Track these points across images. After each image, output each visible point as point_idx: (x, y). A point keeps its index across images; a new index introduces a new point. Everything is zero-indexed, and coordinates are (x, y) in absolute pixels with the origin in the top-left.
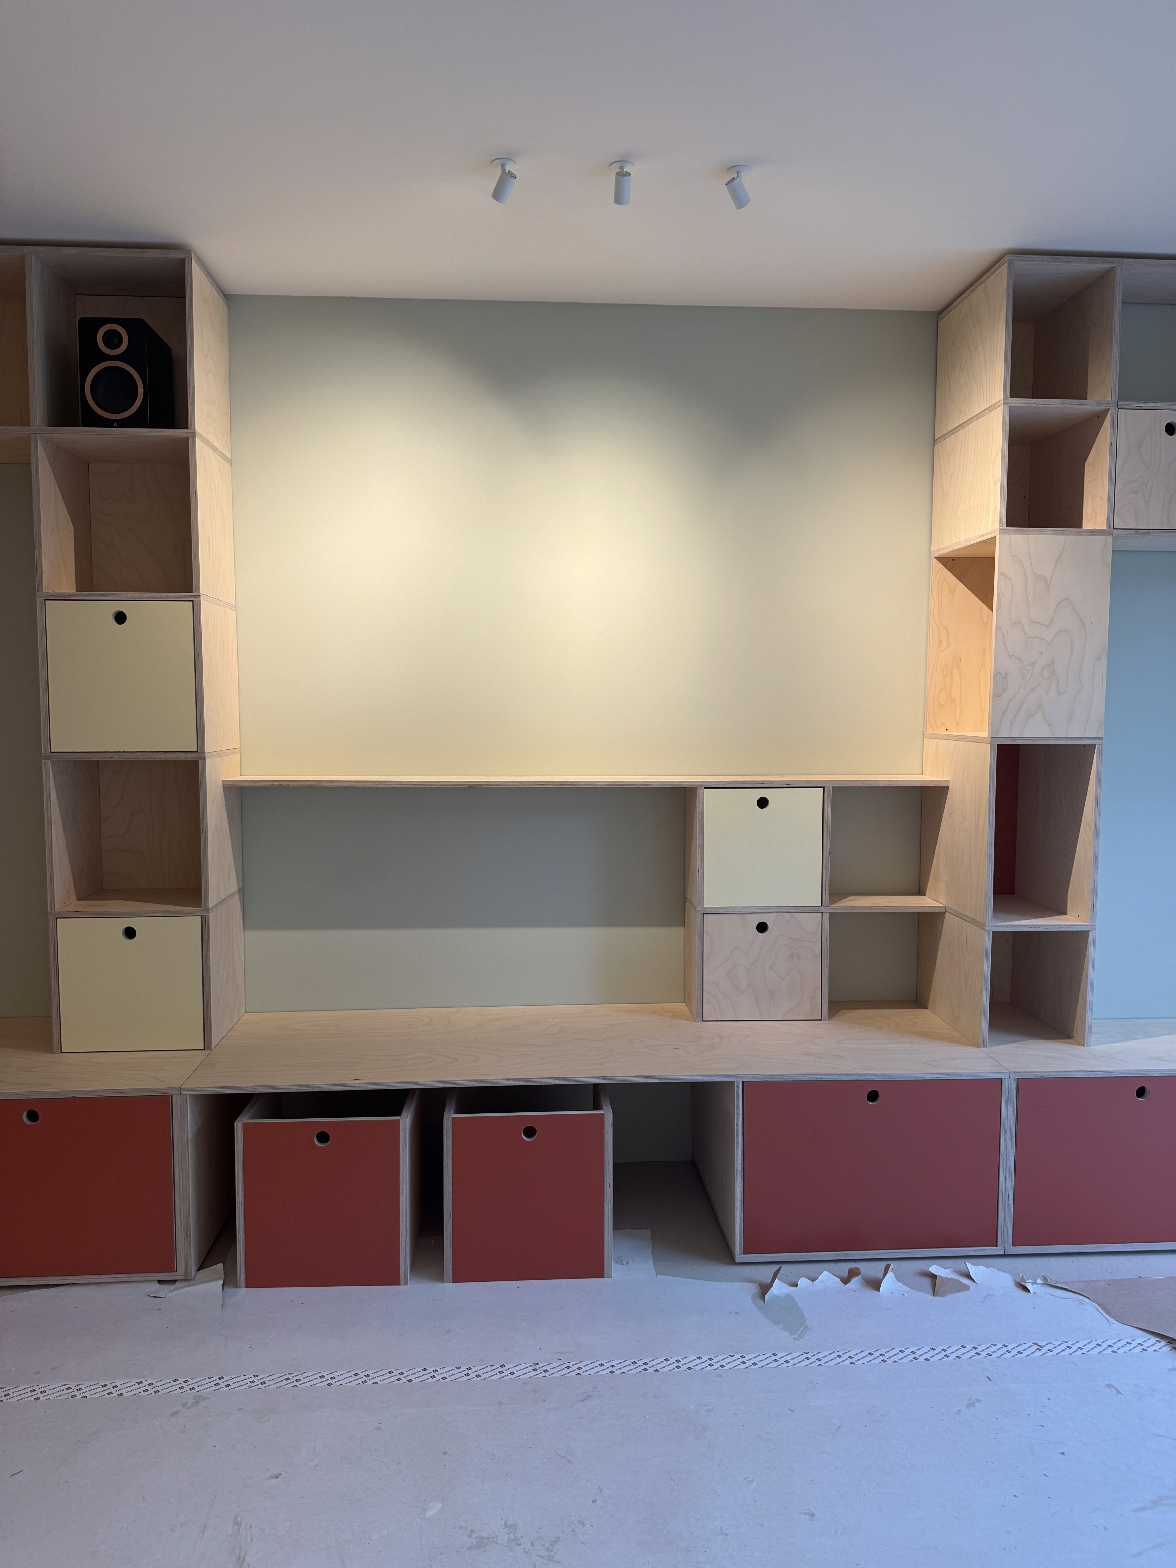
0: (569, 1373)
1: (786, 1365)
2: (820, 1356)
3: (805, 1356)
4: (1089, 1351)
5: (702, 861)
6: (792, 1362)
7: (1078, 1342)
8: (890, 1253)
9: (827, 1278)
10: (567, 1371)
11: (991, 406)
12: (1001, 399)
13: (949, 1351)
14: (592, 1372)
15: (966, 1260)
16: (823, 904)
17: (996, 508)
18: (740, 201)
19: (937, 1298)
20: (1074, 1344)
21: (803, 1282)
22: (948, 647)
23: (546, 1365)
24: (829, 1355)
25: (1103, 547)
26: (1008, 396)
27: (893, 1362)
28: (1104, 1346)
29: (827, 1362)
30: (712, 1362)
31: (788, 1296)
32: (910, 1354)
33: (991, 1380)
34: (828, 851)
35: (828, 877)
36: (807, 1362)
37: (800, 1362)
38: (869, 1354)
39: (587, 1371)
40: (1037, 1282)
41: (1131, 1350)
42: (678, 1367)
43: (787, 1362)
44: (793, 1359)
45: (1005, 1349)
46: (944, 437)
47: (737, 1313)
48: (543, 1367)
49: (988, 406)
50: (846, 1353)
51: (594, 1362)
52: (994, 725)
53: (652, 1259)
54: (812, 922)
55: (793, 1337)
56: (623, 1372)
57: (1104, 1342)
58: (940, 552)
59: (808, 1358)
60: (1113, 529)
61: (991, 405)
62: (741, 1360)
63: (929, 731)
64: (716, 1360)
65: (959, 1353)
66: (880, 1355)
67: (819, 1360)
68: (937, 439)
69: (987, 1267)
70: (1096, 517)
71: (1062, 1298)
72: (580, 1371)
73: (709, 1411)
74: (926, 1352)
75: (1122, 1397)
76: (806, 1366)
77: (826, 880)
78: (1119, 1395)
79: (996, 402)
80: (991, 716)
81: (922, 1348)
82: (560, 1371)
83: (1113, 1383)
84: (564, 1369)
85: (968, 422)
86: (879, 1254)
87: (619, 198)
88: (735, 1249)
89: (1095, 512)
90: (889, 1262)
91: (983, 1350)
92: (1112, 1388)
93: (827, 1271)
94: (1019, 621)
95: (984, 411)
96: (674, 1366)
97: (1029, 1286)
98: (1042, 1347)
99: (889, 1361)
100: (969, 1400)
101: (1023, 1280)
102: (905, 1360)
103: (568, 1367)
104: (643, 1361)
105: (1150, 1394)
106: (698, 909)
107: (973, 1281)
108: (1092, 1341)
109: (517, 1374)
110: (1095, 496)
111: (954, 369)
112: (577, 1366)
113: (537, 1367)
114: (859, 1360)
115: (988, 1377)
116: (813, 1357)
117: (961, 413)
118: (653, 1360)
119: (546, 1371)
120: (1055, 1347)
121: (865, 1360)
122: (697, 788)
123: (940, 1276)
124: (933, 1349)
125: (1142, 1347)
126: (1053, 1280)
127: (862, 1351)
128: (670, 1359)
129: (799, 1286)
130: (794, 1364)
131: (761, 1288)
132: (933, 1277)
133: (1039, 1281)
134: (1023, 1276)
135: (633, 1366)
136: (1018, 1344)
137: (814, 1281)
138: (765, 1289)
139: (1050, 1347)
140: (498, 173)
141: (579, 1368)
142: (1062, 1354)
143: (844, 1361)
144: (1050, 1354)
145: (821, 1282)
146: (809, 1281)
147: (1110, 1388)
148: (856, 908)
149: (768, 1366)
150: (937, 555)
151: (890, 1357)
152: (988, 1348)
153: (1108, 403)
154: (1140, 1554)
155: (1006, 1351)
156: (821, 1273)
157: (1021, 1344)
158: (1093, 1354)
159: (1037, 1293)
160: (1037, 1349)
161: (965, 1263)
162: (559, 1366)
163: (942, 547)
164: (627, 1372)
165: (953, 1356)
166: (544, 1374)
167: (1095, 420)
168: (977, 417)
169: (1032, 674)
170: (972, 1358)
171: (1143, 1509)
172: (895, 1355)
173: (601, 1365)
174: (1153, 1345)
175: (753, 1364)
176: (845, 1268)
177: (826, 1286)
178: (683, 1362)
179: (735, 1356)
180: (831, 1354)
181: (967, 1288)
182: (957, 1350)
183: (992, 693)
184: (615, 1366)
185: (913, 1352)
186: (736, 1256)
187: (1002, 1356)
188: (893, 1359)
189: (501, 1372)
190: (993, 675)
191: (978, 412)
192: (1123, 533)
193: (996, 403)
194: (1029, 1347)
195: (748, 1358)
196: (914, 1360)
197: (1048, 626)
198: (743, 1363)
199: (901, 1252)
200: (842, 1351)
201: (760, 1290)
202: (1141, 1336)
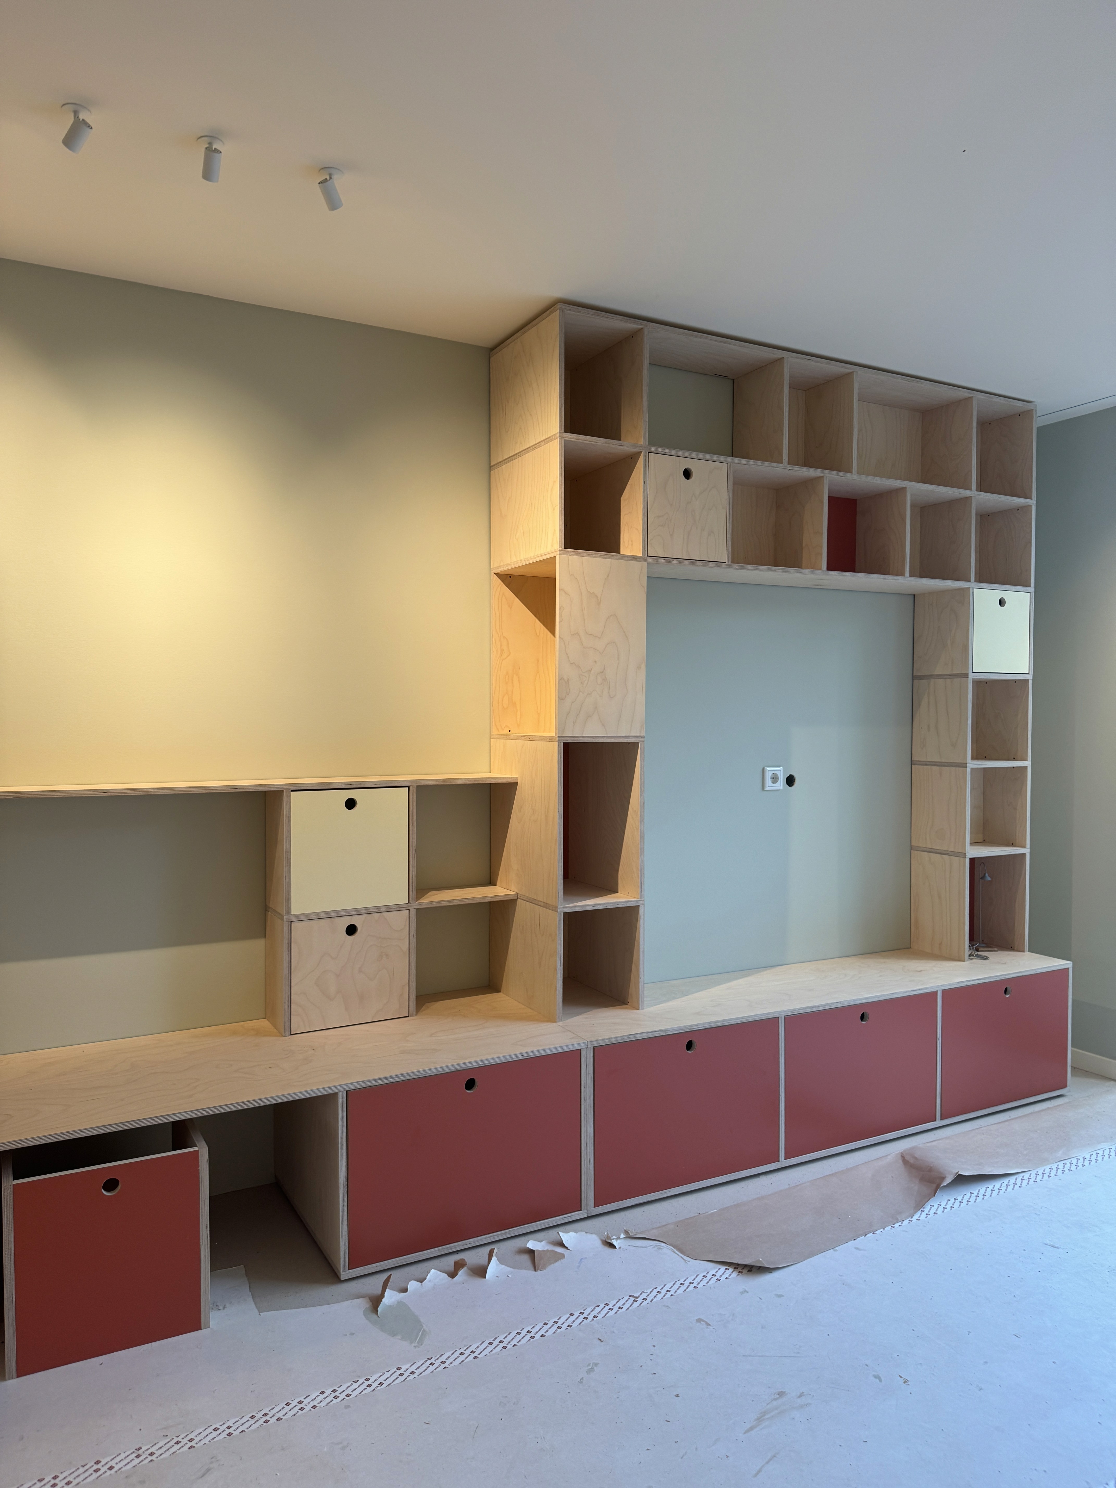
0: (179, 1449)
1: (412, 1376)
2: (443, 1359)
3: (429, 1362)
4: (676, 1292)
5: (290, 866)
6: (417, 1372)
7: (665, 1285)
8: (489, 1237)
9: (435, 1276)
10: (177, 1447)
11: (547, 439)
12: (556, 432)
13: (560, 1322)
14: (206, 1441)
15: (557, 1229)
16: (411, 902)
17: (555, 530)
18: (333, 203)
19: (539, 1273)
20: (662, 1288)
21: (413, 1285)
22: (508, 656)
23: (151, 1447)
24: (452, 1355)
25: (639, 570)
26: (563, 430)
27: (513, 1346)
28: (687, 1283)
29: (451, 1363)
30: (337, 1394)
31: (400, 1303)
32: (526, 1334)
33: (602, 1341)
34: (414, 848)
35: (414, 874)
36: (432, 1368)
37: (426, 1369)
38: (489, 1344)
39: (200, 1441)
40: (621, 1237)
41: (708, 1282)
42: (302, 1409)
43: (413, 1373)
44: (418, 1368)
45: (607, 1308)
46: (499, 464)
47: (352, 1334)
48: (147, 1450)
49: (544, 438)
50: (467, 1349)
51: (207, 1428)
52: (560, 725)
53: (251, 1296)
54: (400, 922)
55: (413, 1345)
56: (242, 1431)
57: (685, 1280)
58: (500, 569)
59: (432, 1364)
60: (647, 556)
61: (547, 437)
62: (367, 1383)
63: (495, 732)
64: (340, 1390)
65: (569, 1322)
66: (499, 1342)
67: (443, 1362)
68: (493, 466)
69: (576, 1231)
70: (632, 545)
71: (643, 1247)
72: (193, 1444)
73: (343, 1448)
74: (541, 1329)
75: (711, 1328)
76: (432, 1372)
77: (412, 877)
78: (709, 1327)
79: (552, 434)
80: (557, 717)
81: (536, 1325)
82: (169, 1449)
83: (702, 1317)
84: (173, 1446)
85: (524, 452)
86: (479, 1240)
87: (208, 174)
88: (340, 1265)
89: (632, 541)
90: (492, 1247)
91: (589, 1314)
92: (702, 1322)
93: (434, 1269)
94: (577, 633)
95: (540, 442)
96: (297, 1409)
97: (615, 1243)
98: (637, 1298)
99: (509, 1346)
100: (588, 1366)
101: (608, 1237)
102: (523, 1341)
103: (178, 1443)
104: (263, 1413)
105: (732, 1320)
106: (285, 917)
107: (567, 1248)
108: (676, 1282)
109: (117, 1468)
110: (631, 527)
111: (508, 403)
112: (189, 1438)
113: (140, 1452)
114: (481, 1353)
115: (599, 1339)
116: (437, 1361)
117: (517, 443)
118: (273, 1409)
119: (152, 1454)
120: (648, 1295)
121: (486, 1352)
122: (283, 791)
123: (536, 1250)
124: (545, 1324)
125: (716, 1278)
126: (633, 1233)
127: (482, 1343)
128: (291, 1402)
129: (409, 1290)
130: (421, 1374)
131: (371, 1302)
132: (531, 1252)
133: (622, 1236)
134: (608, 1234)
135: (252, 1421)
136: (617, 1300)
137: (423, 1282)
138: (376, 1301)
139: (644, 1296)
140: (71, 120)
141: (191, 1440)
142: (655, 1300)
143: (467, 1357)
144: (645, 1302)
145: (430, 1281)
146: (418, 1283)
147: (701, 1323)
148: (440, 902)
149: (394, 1383)
150: (497, 571)
151: (509, 1342)
152: (593, 1310)
153: (641, 447)
154: (759, 1471)
155: (609, 1309)
156: (428, 1272)
157: (619, 1300)
158: (679, 1294)
159: (622, 1248)
160: (634, 1301)
161: (558, 1233)
162: (166, 1444)
163: (502, 564)
164: (246, 1430)
165: (565, 1326)
166: (150, 1458)
167: (628, 462)
168: (534, 447)
169: (588, 680)
170: (582, 1324)
171: (752, 1428)
172: (513, 1338)
173: (216, 1429)
174: (723, 1273)
175: (379, 1384)
176: (451, 1261)
177: (435, 1284)
178: (306, 1401)
179: (360, 1380)
180: (454, 1353)
181: (563, 1256)
182: (567, 1319)
183: (557, 696)
184: (231, 1427)
185: (529, 1332)
186: (342, 1273)
187: (607, 1315)
188: (513, 1343)
189: (96, 1471)
190: (557, 681)
191: (535, 443)
192: (655, 560)
193: (552, 436)
194: (627, 1300)
195: (372, 1379)
196: (532, 1339)
197: (600, 638)
198: (369, 1386)
199: (498, 1235)
200: (463, 1348)
201: (371, 1303)
202: (713, 1268)
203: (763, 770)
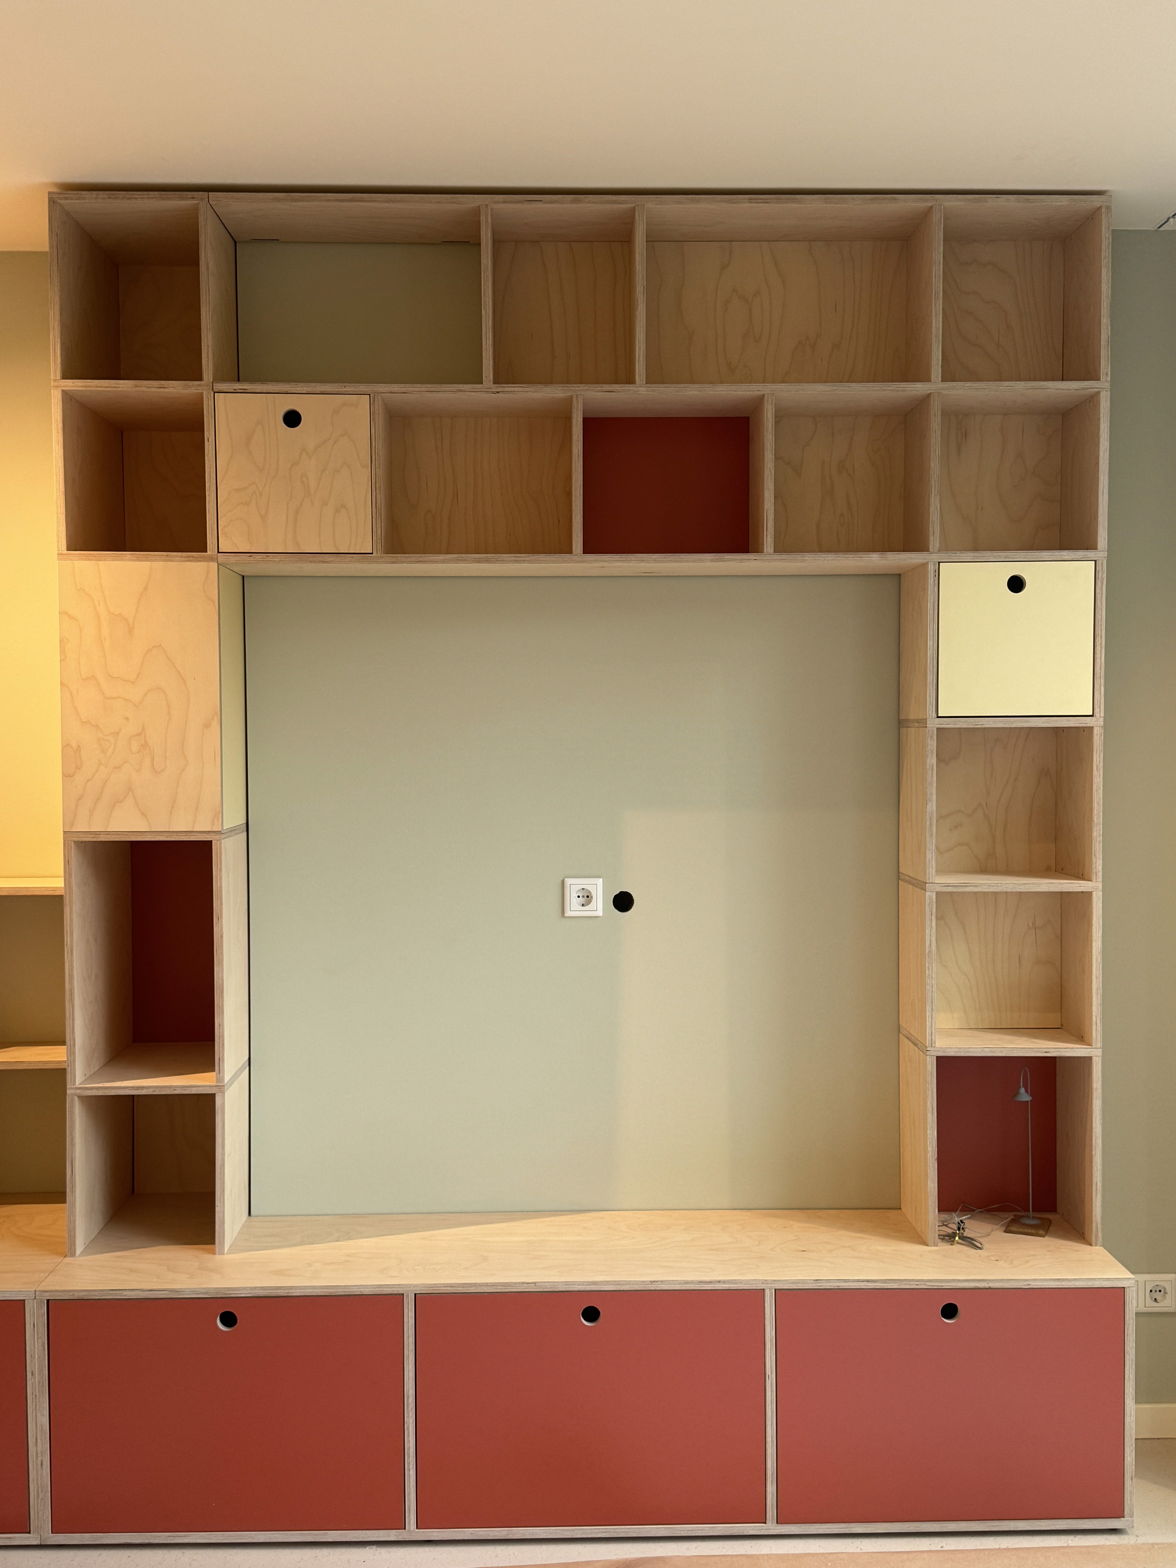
12: (53, 381)
25: (204, 576)
26: (59, 376)
52: (69, 815)
60: (218, 552)
80: (63, 803)
94: (93, 676)
153: (203, 385)
169: (115, 747)
183: (62, 772)
190: (62, 749)
197: (133, 683)
203: (563, 882)
